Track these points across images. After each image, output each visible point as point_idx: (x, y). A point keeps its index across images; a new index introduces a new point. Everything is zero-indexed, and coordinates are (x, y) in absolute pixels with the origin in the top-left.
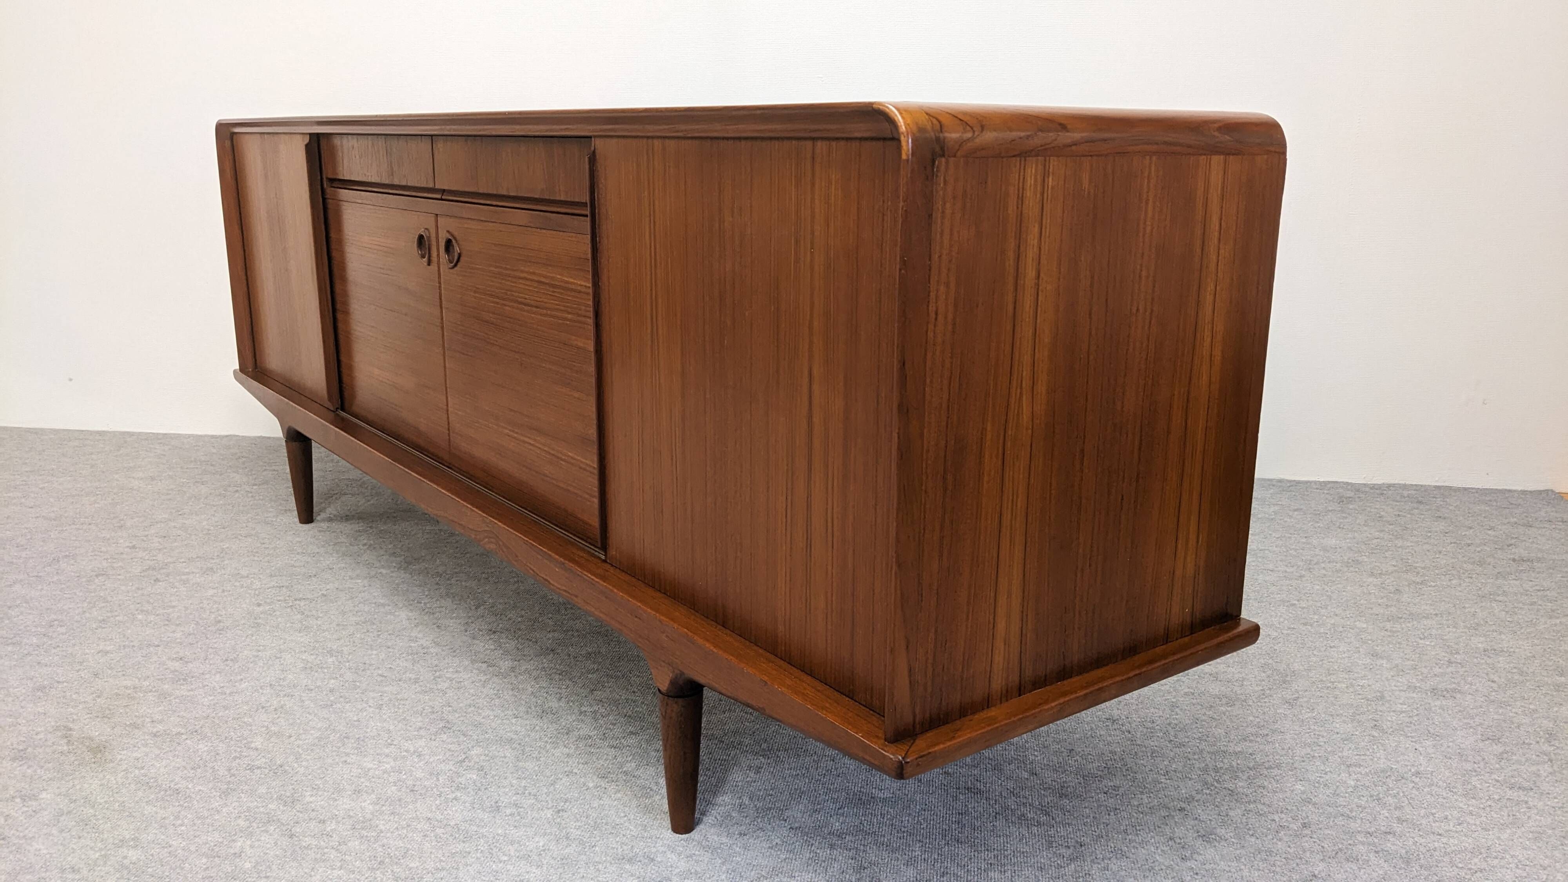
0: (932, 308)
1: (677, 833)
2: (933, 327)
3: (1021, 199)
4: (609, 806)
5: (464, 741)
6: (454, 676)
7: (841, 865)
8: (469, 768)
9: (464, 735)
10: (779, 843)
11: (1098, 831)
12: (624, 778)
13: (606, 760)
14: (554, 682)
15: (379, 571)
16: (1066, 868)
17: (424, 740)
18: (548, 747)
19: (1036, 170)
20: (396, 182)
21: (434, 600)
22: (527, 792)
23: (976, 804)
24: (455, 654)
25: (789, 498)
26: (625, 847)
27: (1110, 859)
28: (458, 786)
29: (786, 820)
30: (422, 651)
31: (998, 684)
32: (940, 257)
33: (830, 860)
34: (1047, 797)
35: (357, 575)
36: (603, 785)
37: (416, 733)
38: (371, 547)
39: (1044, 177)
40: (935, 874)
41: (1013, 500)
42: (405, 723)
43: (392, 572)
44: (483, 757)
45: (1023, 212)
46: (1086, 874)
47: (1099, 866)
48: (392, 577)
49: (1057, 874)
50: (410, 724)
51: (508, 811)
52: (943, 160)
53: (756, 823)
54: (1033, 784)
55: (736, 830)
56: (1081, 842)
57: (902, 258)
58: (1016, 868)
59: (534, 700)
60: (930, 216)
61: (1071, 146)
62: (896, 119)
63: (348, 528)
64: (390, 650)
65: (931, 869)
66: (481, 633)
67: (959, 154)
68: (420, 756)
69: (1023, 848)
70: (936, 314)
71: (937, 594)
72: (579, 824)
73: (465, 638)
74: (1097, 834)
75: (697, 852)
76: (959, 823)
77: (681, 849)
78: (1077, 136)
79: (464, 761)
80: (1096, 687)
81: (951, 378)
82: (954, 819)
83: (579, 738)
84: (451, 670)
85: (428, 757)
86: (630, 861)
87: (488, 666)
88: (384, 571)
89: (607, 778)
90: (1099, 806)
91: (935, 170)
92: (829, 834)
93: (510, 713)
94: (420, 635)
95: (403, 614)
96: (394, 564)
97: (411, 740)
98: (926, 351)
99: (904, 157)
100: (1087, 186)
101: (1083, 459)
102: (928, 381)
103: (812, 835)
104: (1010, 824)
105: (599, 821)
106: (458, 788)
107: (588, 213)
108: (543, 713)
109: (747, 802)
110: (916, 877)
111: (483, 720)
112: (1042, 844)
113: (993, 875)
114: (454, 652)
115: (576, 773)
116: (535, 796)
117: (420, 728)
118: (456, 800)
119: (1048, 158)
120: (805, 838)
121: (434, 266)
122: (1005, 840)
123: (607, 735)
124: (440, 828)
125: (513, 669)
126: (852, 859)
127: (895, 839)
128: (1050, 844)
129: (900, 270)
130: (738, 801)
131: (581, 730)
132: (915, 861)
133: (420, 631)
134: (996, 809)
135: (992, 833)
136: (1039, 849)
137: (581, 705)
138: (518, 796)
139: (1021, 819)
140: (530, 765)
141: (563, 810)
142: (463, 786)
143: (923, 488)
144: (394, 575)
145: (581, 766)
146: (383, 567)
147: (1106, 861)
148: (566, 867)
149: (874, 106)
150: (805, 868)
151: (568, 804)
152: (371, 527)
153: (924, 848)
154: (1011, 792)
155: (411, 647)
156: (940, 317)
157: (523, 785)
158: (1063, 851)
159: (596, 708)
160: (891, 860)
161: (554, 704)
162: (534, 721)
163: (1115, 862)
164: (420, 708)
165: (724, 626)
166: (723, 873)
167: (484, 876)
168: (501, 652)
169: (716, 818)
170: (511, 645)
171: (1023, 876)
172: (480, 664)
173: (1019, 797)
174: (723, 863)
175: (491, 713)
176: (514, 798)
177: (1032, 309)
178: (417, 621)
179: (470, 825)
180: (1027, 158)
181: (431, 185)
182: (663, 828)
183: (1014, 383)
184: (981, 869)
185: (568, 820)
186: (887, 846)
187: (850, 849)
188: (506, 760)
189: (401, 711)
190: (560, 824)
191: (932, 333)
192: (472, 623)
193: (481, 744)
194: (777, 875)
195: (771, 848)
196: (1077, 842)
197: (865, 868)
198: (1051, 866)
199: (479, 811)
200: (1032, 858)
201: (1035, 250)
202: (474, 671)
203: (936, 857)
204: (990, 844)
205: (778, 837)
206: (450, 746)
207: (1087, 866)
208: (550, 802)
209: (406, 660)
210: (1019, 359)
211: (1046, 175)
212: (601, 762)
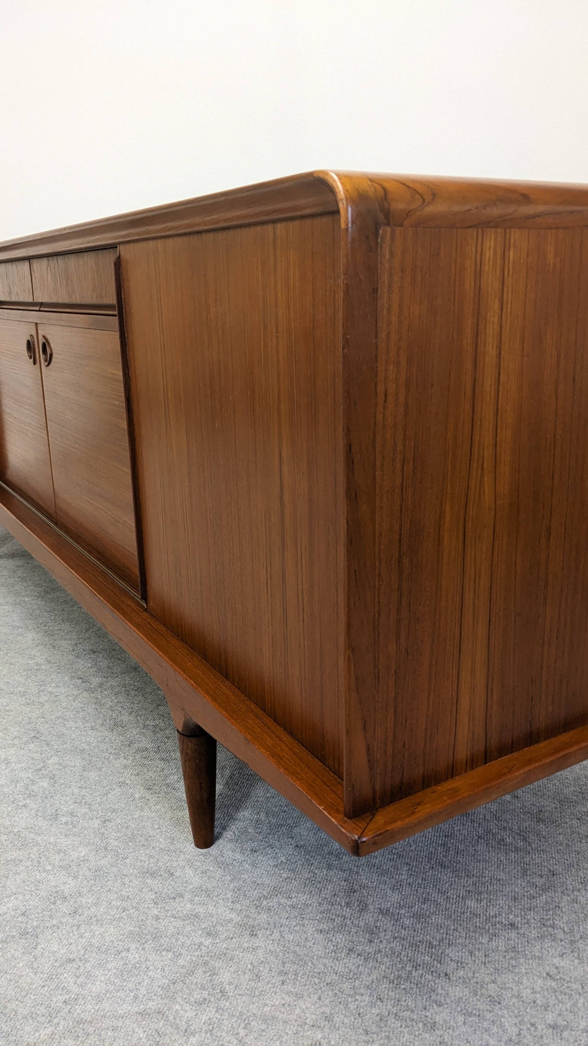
0: (381, 389)
1: (198, 847)
2: (382, 410)
3: (478, 274)
4: (148, 818)
5: (46, 751)
6: (54, 690)
7: (334, 887)
8: (44, 776)
9: (47, 744)
10: (285, 861)
11: (570, 860)
12: (166, 790)
13: (155, 772)
14: (130, 698)
15: (23, 599)
16: (538, 899)
17: (15, 748)
18: (111, 757)
19: (495, 243)
20: (13, 299)
21: (57, 624)
22: (84, 801)
23: (462, 827)
24: (60, 670)
25: (269, 570)
26: (152, 860)
27: (579, 890)
28: (30, 794)
29: (293, 838)
30: (36, 668)
31: (462, 753)
32: (388, 335)
33: (326, 881)
34: (525, 822)
35: (6, 602)
36: (147, 797)
37: (11, 742)
38: (23, 579)
39: (504, 251)
40: (417, 900)
41: (475, 580)
42: (5, 732)
43: (33, 600)
44: (57, 766)
45: (482, 287)
46: (556, 906)
47: (569, 898)
48: (31, 604)
49: (529, 905)
50: (9, 734)
51: (64, 820)
52: (388, 229)
53: (267, 840)
54: (514, 807)
55: (248, 846)
56: (553, 871)
57: (344, 335)
58: (492, 897)
59: (110, 713)
60: (375, 290)
61: (534, 217)
62: (334, 184)
63: (11, 563)
64: (12, 666)
65: (414, 895)
66: (84, 653)
67: (406, 223)
68: (7, 764)
69: (500, 875)
70: (386, 395)
71: (396, 674)
72: (118, 834)
73: (71, 657)
74: (568, 862)
75: (211, 868)
76: (444, 846)
77: (199, 864)
78: (540, 208)
79: (41, 770)
80: (562, 754)
81: (404, 460)
82: (440, 842)
83: (138, 750)
84: (53, 685)
85: (14, 765)
86: (153, 875)
87: (83, 682)
88: (27, 599)
89: (151, 789)
90: (573, 832)
91: (379, 240)
92: (328, 853)
93: (89, 725)
94: (38, 654)
95: (30, 635)
96: (36, 594)
97: (5, 748)
98: (375, 435)
99: (343, 226)
100: (552, 261)
101: (550, 537)
102: (378, 464)
103: (314, 854)
104: (490, 849)
105: (136, 832)
106: (30, 796)
107: (116, 313)
108: (116, 725)
109: (263, 818)
110: (400, 903)
111: (65, 731)
112: (518, 872)
113: (469, 903)
114: (60, 669)
115: (128, 784)
116: (90, 805)
117: (15, 738)
118: (25, 807)
119: (508, 230)
120: (307, 857)
121: (38, 364)
122: (484, 866)
123: (160, 748)
124: (5, 834)
125: (101, 685)
126: (345, 881)
127: (386, 861)
128: (525, 872)
129: (343, 349)
130: (255, 817)
131: (141, 743)
132: (400, 886)
133: (39, 650)
134: (478, 832)
135: (473, 858)
136: (515, 877)
137: (147, 719)
138: (76, 805)
139: (501, 844)
140: (93, 775)
141: (108, 820)
142: (34, 793)
143: (377, 571)
144: (33, 602)
145: (133, 777)
146: (27, 596)
147: (575, 893)
148: (98, 879)
149: (315, 175)
150: (302, 889)
151: (114, 814)
152: (28, 563)
153: (410, 872)
154: (494, 815)
155: (28, 664)
156: (390, 399)
157: (82, 793)
158: (537, 880)
159: (157, 722)
160: (380, 884)
161: (125, 718)
162: (106, 733)
163: (584, 894)
164: (20, 719)
165: (226, 678)
166: (230, 891)
167: (27, 885)
168: (95, 669)
169: (234, 833)
170: (104, 664)
171: (498, 906)
172: (77, 680)
173: (501, 820)
174: (232, 881)
175: (74, 725)
176: (72, 807)
177: (493, 388)
178: (39, 642)
179: (29, 832)
180: (485, 229)
181: (31, 300)
182: (188, 842)
183: (475, 465)
184: (459, 897)
185: (110, 830)
186: (377, 869)
187: (345, 870)
188: (74, 769)
189: (5, 721)
190: (103, 834)
191: (381, 416)
192: (80, 643)
193: (59, 753)
194: (277, 895)
195: (276, 866)
196: (550, 871)
197: (355, 891)
198: (524, 896)
199: (41, 818)
200: (507, 887)
201: (495, 327)
202: (71, 686)
203: (420, 882)
204: (470, 870)
205: (284, 855)
206: (34, 755)
207: (558, 897)
208: (100, 812)
209: (21, 675)
210: (479, 440)
211: (507, 247)
212: (151, 774)
